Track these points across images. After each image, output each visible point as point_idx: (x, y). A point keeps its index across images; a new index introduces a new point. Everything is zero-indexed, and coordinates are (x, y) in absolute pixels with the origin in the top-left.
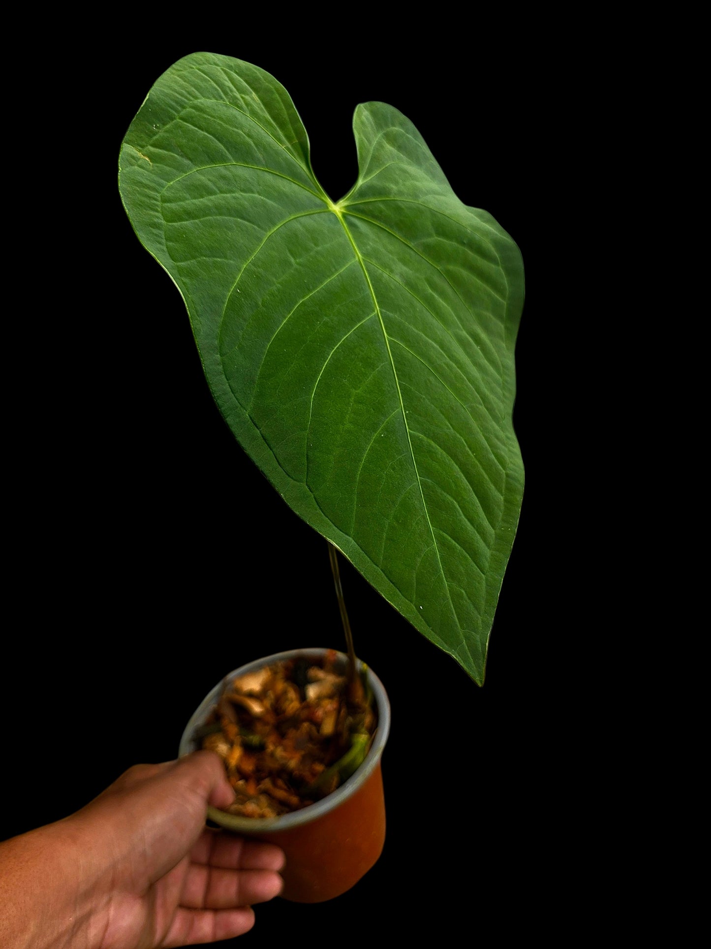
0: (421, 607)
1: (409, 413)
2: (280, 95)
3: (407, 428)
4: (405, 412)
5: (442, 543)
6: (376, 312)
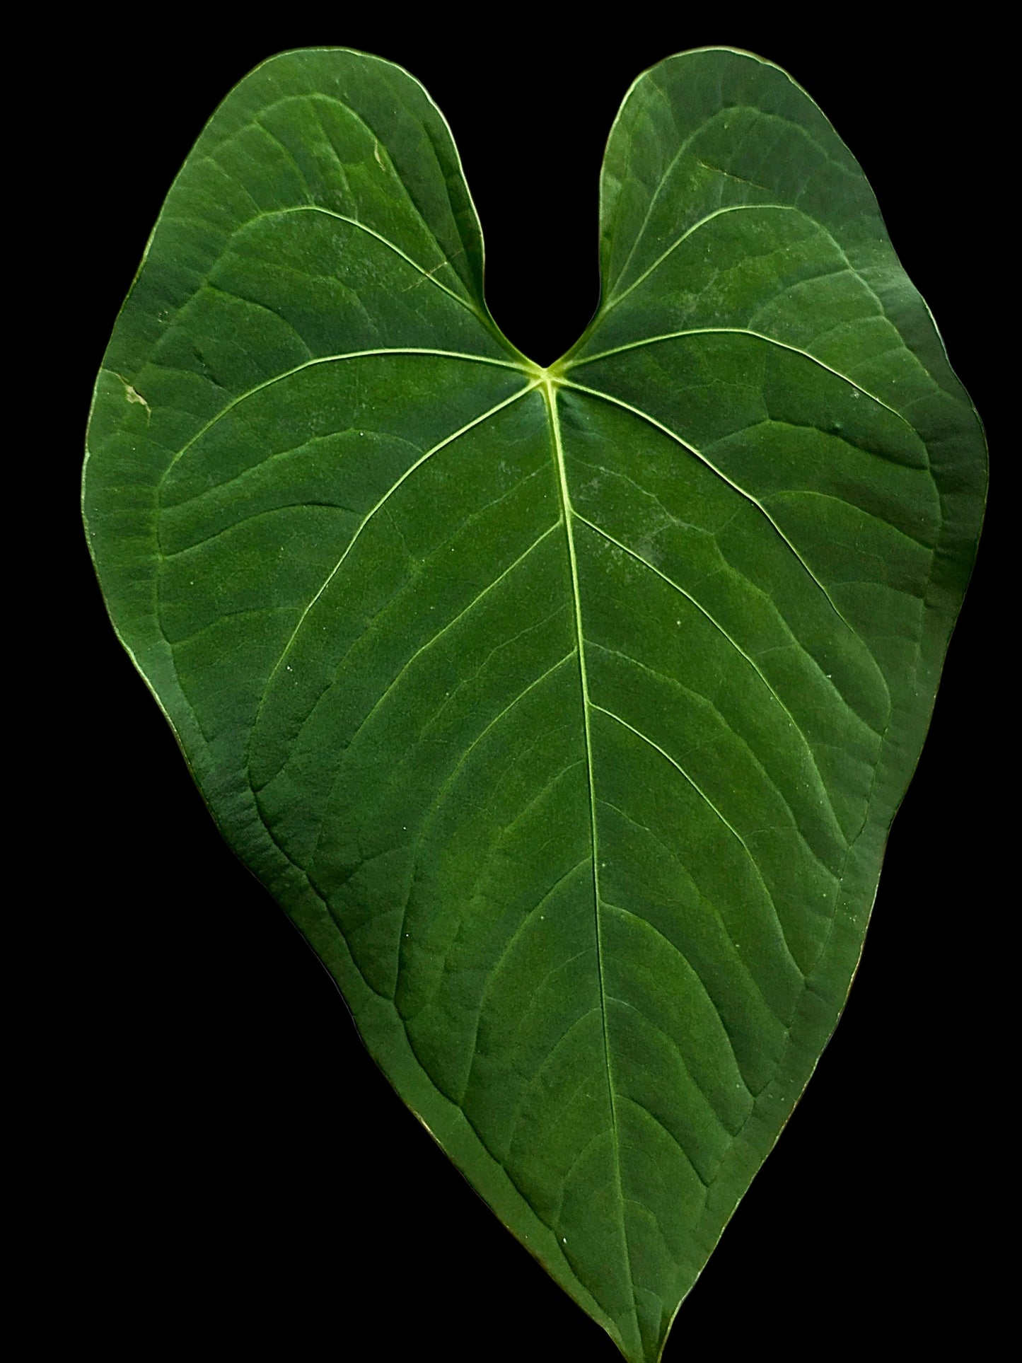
0: (565, 1240)
1: (608, 866)
2: (433, 139)
3: (598, 897)
4: (599, 864)
5: (632, 1128)
6: (575, 650)
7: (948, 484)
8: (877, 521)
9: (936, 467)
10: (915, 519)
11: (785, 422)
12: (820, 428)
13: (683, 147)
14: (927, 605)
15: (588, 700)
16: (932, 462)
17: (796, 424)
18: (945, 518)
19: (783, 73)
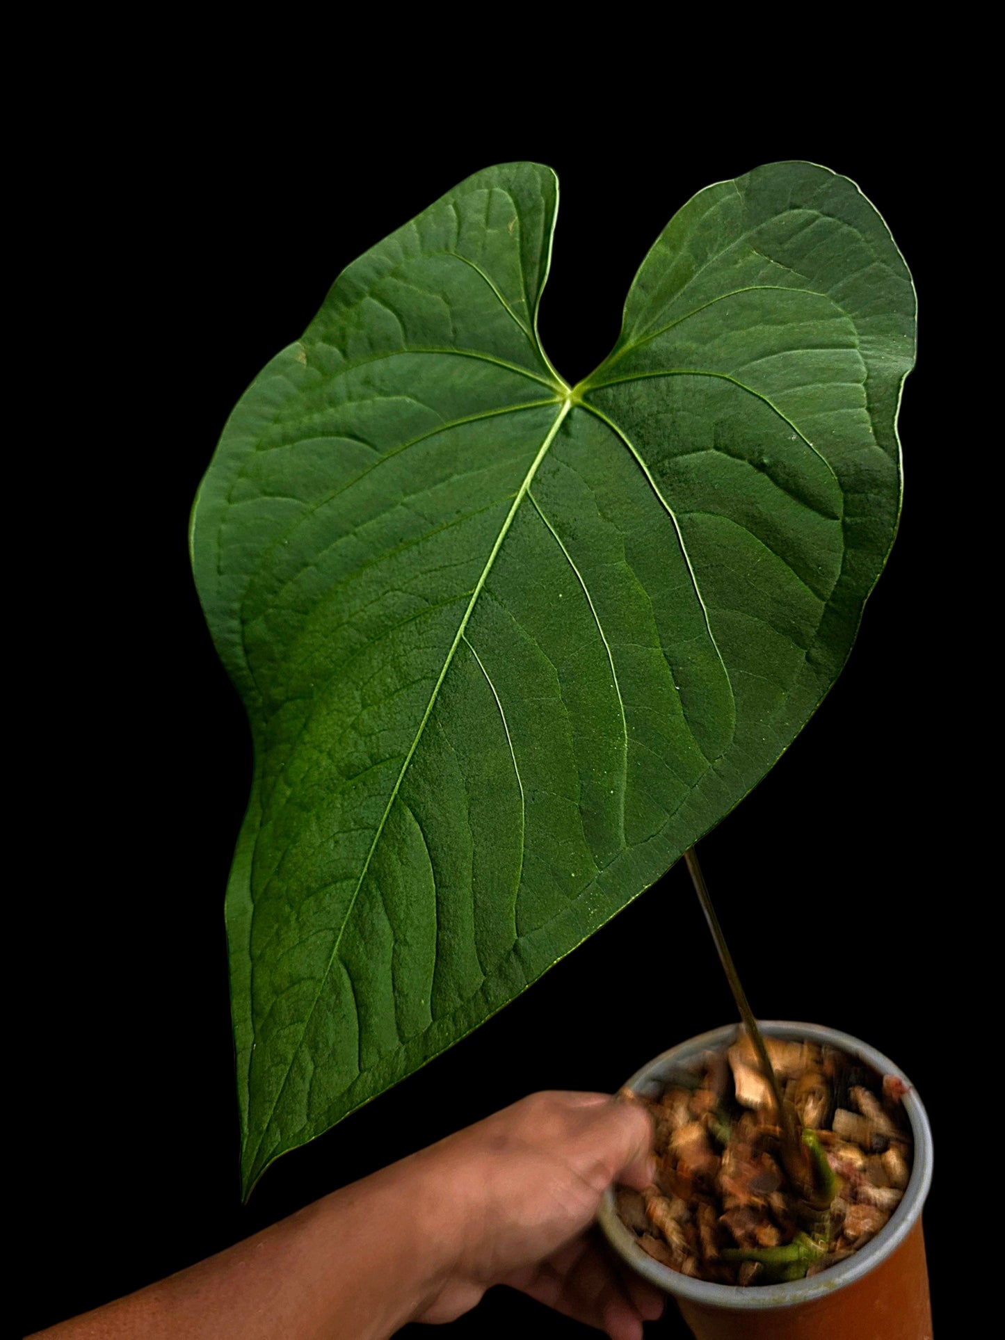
7: (854, 537)
8: (776, 559)
9: (848, 520)
10: (813, 566)
11: (725, 453)
12: (751, 462)
13: (742, 238)
14: (808, 658)
15: (462, 633)
16: (846, 513)
17: (733, 456)
18: (843, 572)
19: (879, 216)
